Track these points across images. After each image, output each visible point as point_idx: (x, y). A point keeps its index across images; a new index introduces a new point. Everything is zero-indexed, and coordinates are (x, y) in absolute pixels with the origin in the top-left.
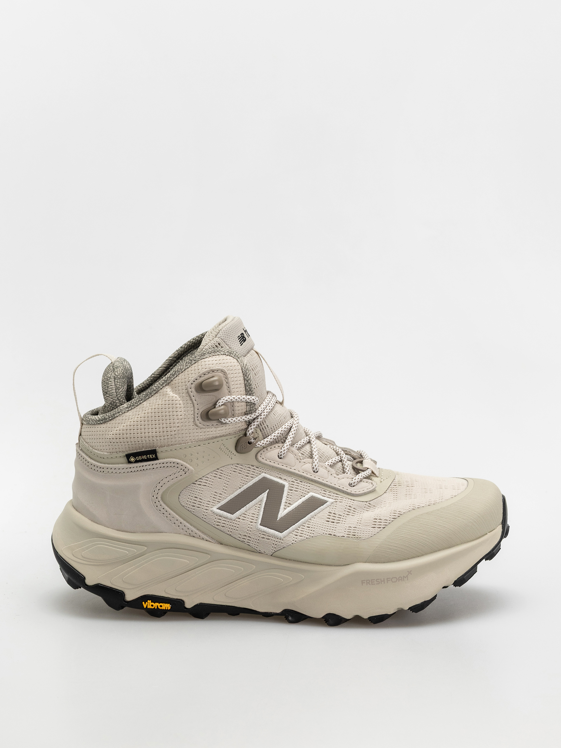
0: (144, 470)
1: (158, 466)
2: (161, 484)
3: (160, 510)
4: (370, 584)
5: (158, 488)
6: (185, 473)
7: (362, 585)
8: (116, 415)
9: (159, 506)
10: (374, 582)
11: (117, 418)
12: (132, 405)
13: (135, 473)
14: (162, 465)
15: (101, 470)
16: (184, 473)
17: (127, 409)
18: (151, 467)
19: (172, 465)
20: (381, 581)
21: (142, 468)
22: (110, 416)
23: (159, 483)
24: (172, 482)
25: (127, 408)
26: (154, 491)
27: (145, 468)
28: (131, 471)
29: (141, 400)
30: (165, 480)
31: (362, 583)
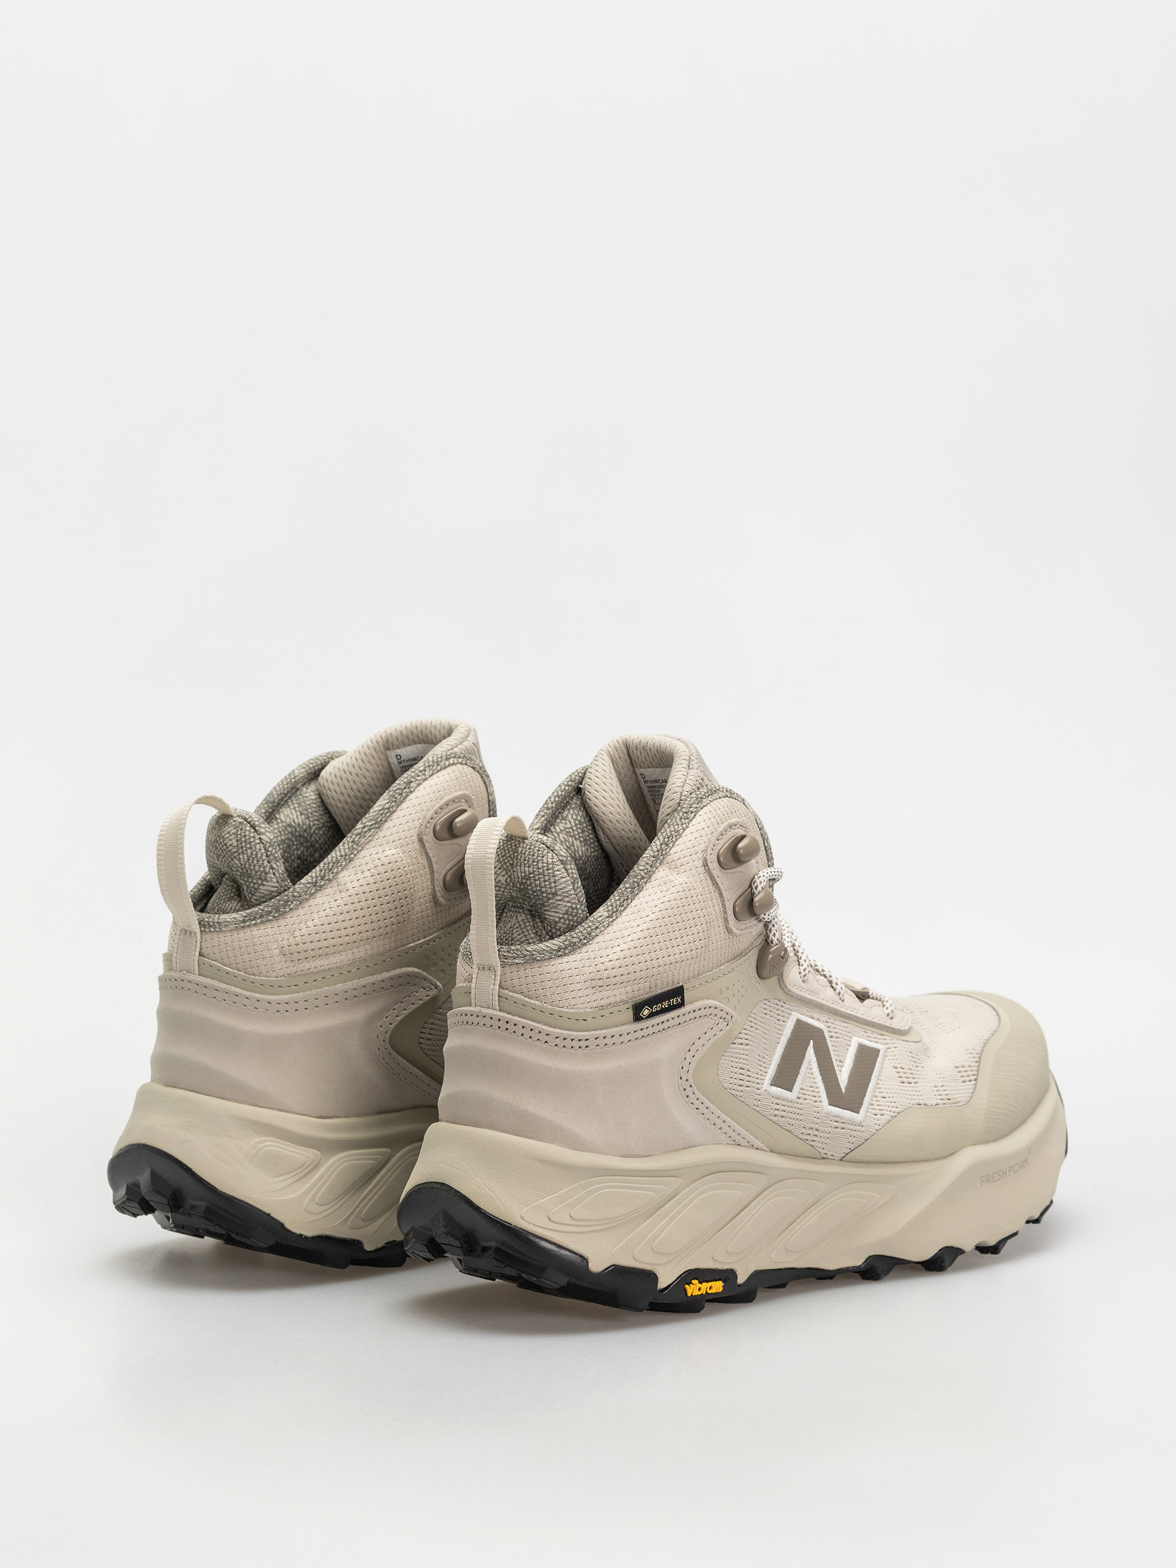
0: (664, 1029)
1: (687, 1017)
2: (692, 1053)
3: (692, 1103)
4: (990, 1182)
5: (688, 1060)
6: (727, 1025)
7: (982, 1185)
8: (593, 934)
9: (691, 1095)
10: (995, 1177)
11: (597, 939)
12: (615, 910)
13: (649, 1038)
14: (693, 1015)
15: (582, 1043)
16: (726, 1023)
17: (611, 919)
18: (677, 1021)
19: (708, 1011)
20: (1003, 1173)
21: (661, 1027)
22: (582, 937)
23: (689, 1050)
24: (708, 1045)
25: (608, 917)
26: (682, 1068)
27: (666, 1025)
28: (643, 1036)
29: (627, 899)
30: (699, 1043)
31: (982, 1181)
